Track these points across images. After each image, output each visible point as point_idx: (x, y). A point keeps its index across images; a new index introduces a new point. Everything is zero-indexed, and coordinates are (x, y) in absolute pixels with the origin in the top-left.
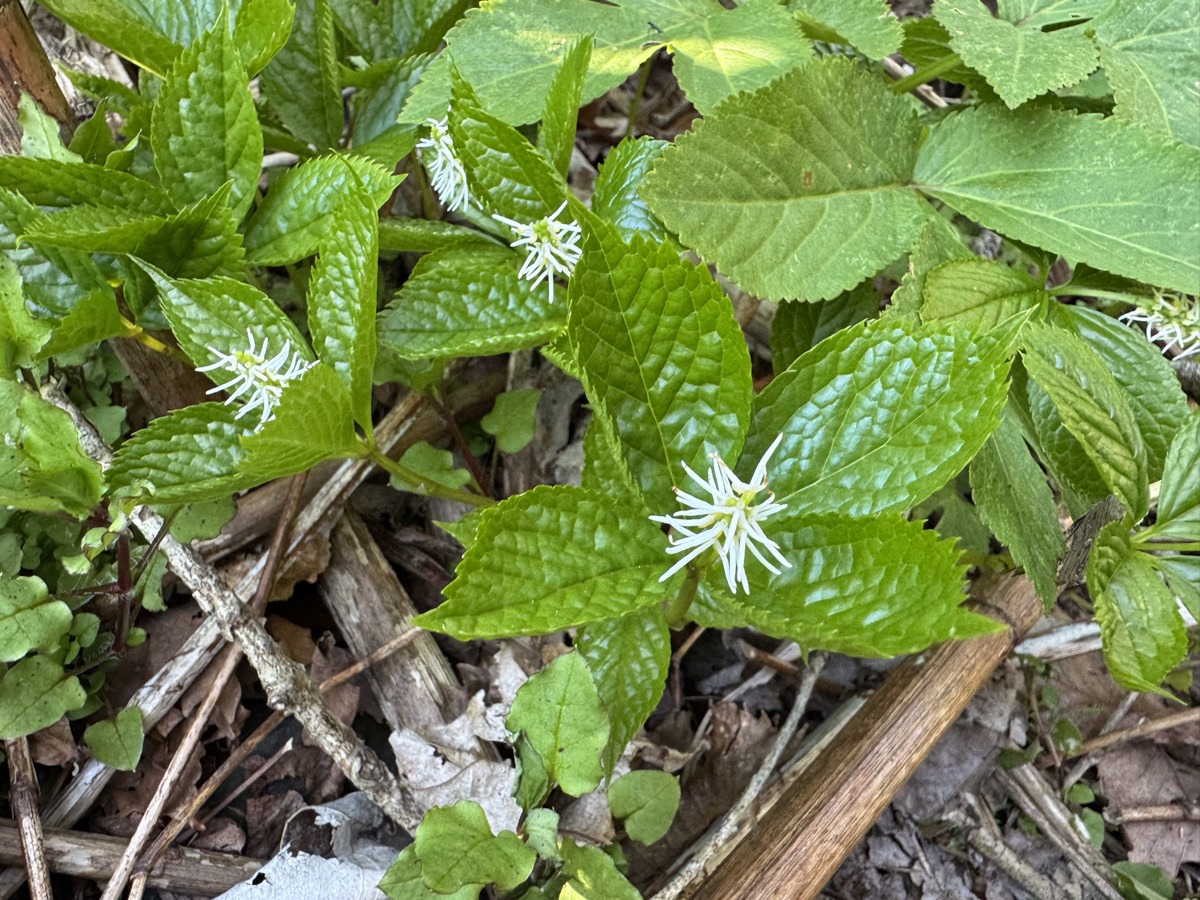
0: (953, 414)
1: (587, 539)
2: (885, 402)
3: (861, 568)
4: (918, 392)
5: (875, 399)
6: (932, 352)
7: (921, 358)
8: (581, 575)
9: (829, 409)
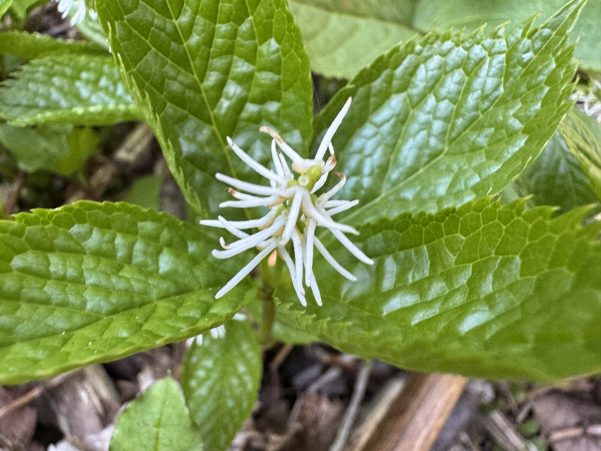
0: (512, 112)
1: (149, 261)
2: (439, 114)
3: (440, 270)
4: (471, 100)
5: (429, 113)
6: (482, 60)
7: (471, 68)
8: (137, 299)
9: (386, 127)
